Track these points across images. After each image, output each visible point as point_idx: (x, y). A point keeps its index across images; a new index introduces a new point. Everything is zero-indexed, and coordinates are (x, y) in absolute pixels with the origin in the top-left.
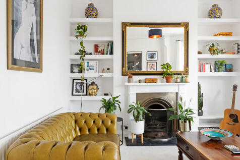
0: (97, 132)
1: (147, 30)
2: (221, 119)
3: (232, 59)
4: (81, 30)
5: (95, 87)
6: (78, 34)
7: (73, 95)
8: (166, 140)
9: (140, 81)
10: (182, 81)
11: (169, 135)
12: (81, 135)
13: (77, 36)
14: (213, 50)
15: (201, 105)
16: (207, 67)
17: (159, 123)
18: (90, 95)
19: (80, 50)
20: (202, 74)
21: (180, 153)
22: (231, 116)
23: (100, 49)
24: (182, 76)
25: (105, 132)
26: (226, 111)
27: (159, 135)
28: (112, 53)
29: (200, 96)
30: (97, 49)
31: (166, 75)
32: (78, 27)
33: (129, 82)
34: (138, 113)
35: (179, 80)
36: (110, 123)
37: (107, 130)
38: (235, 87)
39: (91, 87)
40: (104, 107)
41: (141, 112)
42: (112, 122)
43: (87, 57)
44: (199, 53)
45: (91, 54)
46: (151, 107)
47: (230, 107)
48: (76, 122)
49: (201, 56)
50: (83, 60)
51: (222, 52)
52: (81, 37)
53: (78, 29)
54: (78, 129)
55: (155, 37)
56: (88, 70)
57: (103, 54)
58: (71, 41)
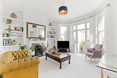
0: (22, 56)
1: (32, 25)
2: (52, 48)
3: (54, 35)
4: (9, 21)
5: (15, 42)
6: (8, 23)
7: (4, 45)
8: (40, 55)
9: (33, 40)
10: (44, 40)
11: (41, 54)
12: (15, 59)
13: (7, 23)
14: (50, 33)
15: (48, 46)
16: (49, 37)
17: (38, 51)
18: (13, 45)
19: (8, 29)
20: (48, 38)
21: (46, 57)
22: (54, 47)
23: (17, 29)
24: (44, 39)
25: (25, 56)
26: (53, 46)
27: (38, 54)
28: (22, 31)
29: (48, 43)
30: (16, 29)
31: (40, 38)
32: (7, 20)
33: (29, 40)
34: (33, 49)
35: (43, 40)
36: (27, 53)
37: (26, 55)
38: (55, 41)
39: (13, 42)
40: (21, 48)
41: (34, 49)
42: (27, 52)
43: (12, 31)
44: (48, 33)
45: (13, 30)
46: (36, 47)
47: (54, 46)
48: (13, 54)
49: (48, 34)
50: (10, 32)
51: (52, 34)
52: (9, 24)
53: (7, 21)
54: (14, 57)
55: (34, 28)
56: (12, 36)
57: (18, 31)
58: (3, 24)
